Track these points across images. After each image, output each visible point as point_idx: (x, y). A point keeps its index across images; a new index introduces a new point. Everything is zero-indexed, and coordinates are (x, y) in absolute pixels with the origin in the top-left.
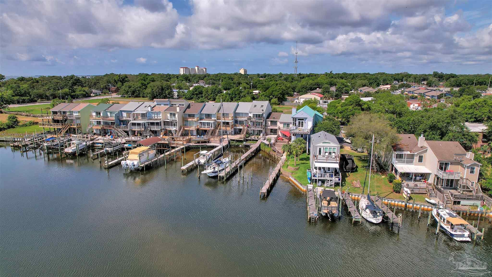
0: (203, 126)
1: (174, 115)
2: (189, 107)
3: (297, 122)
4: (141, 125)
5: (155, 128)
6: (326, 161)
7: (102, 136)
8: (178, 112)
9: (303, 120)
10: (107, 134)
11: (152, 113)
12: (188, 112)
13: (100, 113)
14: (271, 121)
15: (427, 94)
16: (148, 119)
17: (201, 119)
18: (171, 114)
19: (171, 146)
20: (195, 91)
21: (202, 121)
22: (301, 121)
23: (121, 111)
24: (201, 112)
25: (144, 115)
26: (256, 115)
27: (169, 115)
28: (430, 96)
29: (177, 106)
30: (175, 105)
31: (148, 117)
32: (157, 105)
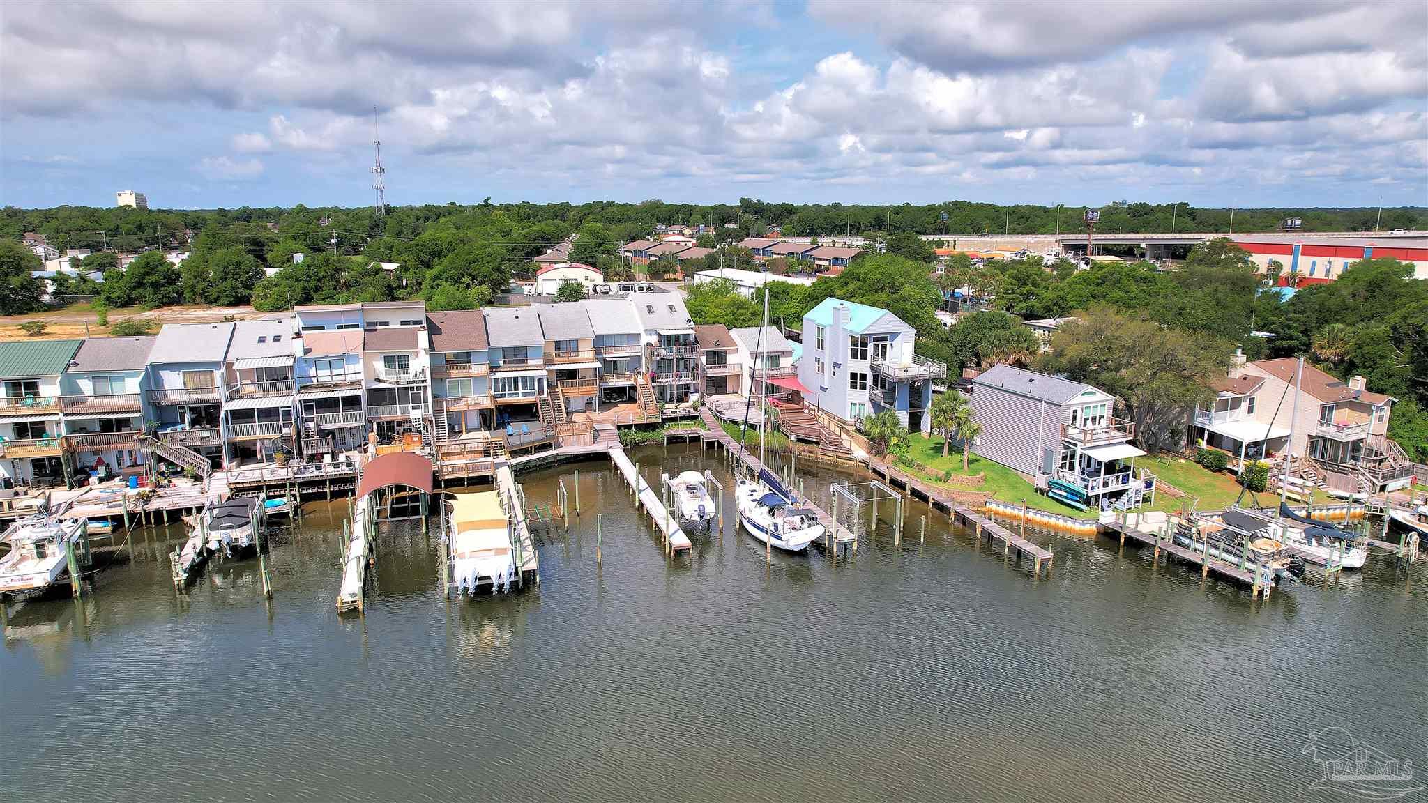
0: (507, 392)
1: (404, 362)
2: (432, 328)
3: (870, 348)
5: (341, 421)
7: (72, 487)
8: (425, 350)
9: (885, 339)
10: (90, 476)
11: (306, 361)
12: (443, 345)
13: (32, 388)
16: (298, 387)
17: (494, 369)
18: (389, 360)
21: (499, 375)
22: (880, 343)
23: (156, 367)
24: (487, 343)
25: (274, 378)
26: (668, 336)
27: (379, 365)
29: (391, 327)
30: (381, 324)
31: (298, 381)
32: (304, 329)
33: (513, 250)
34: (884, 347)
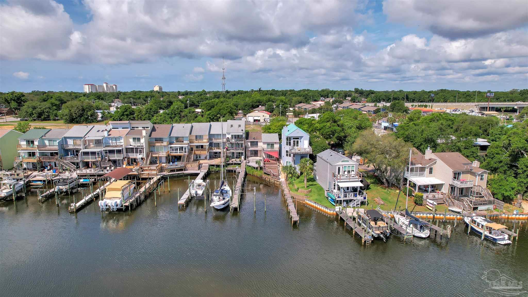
0: (174, 151)
1: (139, 139)
2: (154, 129)
3: (292, 141)
4: (97, 155)
5: (115, 157)
6: (348, 180)
7: (39, 171)
8: (144, 136)
9: (298, 138)
10: (45, 169)
11: (108, 138)
12: (154, 135)
13: (33, 142)
14: (251, 142)
15: (363, 109)
16: (104, 146)
17: (171, 143)
18: (134, 139)
19: (142, 177)
20: (125, 111)
21: (172, 146)
22: (296, 140)
23: (66, 138)
24: (170, 135)
25: (98, 142)
26: (235, 135)
27: (131, 140)
28: (366, 111)
29: (139, 129)
30: (136, 128)
31: (104, 144)
32: (113, 128)
33: (246, 106)
34: (298, 142)
